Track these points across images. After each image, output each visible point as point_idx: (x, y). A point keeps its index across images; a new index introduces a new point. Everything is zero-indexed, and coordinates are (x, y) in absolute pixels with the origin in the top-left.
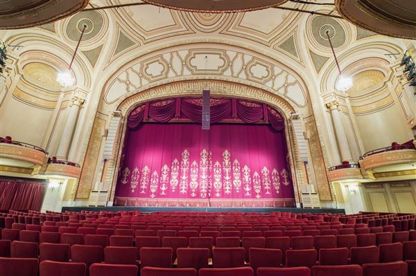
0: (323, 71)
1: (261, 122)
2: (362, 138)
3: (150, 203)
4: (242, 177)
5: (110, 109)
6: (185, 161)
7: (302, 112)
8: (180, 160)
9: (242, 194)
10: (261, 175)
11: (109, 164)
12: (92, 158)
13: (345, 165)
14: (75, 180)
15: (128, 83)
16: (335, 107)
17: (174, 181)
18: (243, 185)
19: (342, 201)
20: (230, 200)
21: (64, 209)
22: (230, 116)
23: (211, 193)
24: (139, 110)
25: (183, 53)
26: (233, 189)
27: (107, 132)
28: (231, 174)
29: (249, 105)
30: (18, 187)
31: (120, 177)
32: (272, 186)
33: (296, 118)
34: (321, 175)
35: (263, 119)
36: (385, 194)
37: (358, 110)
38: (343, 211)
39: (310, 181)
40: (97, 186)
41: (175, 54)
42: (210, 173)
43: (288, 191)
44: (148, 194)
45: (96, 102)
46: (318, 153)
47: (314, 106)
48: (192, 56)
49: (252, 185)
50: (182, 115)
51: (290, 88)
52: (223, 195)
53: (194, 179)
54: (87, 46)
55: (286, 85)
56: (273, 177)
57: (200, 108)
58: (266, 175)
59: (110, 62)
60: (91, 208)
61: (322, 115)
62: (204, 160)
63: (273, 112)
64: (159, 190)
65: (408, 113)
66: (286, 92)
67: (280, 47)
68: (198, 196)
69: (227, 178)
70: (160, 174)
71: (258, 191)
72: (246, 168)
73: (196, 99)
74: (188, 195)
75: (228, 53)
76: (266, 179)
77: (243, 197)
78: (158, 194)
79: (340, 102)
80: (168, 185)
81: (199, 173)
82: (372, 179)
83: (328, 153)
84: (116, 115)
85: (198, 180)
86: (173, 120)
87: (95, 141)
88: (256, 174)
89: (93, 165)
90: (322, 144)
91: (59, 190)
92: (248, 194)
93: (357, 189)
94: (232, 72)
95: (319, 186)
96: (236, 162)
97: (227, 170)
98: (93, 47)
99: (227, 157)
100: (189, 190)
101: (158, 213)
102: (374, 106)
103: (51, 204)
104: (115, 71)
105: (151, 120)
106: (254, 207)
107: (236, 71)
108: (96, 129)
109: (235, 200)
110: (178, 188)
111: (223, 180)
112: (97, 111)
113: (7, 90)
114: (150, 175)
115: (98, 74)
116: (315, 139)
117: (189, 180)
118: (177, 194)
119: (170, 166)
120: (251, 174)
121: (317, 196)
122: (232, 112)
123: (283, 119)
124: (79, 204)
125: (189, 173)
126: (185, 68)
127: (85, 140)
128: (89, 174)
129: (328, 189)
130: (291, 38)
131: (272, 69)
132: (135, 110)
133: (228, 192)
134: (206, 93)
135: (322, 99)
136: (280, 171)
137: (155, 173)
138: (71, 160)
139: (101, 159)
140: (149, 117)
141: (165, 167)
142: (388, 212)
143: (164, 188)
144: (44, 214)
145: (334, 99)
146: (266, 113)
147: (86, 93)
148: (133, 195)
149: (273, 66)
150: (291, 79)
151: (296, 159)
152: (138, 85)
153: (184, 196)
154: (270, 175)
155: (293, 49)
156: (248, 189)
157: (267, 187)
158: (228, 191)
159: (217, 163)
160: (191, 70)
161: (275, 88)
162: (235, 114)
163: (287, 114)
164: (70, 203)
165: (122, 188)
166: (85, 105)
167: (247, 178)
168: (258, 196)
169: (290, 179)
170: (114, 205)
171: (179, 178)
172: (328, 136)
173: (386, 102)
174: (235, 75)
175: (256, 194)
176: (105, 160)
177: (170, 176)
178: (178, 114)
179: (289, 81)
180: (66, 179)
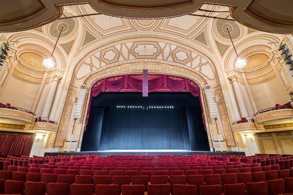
0: (225, 55)
1: (184, 91)
2: (255, 101)
5: (79, 83)
7: (212, 83)
11: (77, 121)
12: (66, 117)
13: (244, 120)
14: (54, 134)
15: (91, 65)
16: (235, 79)
19: (243, 146)
21: (46, 154)
22: (162, 87)
24: (99, 83)
25: (129, 44)
27: (77, 99)
29: (175, 79)
30: (14, 139)
33: (208, 87)
34: (227, 128)
35: (185, 88)
36: (273, 141)
37: (251, 82)
38: (243, 153)
39: (219, 132)
40: (70, 137)
41: (123, 45)
45: (69, 79)
46: (224, 112)
47: (220, 79)
48: (136, 46)
50: (129, 87)
51: (203, 67)
54: (64, 40)
55: (200, 65)
57: (141, 81)
59: (79, 51)
60: (65, 154)
61: (226, 85)
63: (192, 83)
65: (286, 83)
66: (200, 69)
67: (195, 39)
73: (138, 75)
75: (160, 44)
79: (239, 76)
82: (263, 130)
83: (231, 111)
84: (83, 87)
86: (122, 90)
87: (69, 106)
89: (67, 122)
90: (227, 106)
91: (42, 140)
93: (253, 137)
94: (163, 57)
95: (226, 136)
98: (69, 41)
101: (112, 156)
102: (262, 79)
103: (37, 151)
104: (83, 57)
105: (107, 91)
107: (166, 56)
108: (69, 97)
112: (70, 85)
113: (9, 71)
115: (71, 60)
116: (221, 102)
121: (225, 143)
122: (163, 84)
123: (199, 88)
124: (56, 150)
126: (130, 54)
127: (62, 105)
128: (63, 129)
129: (232, 137)
130: (203, 34)
131: (190, 54)
132: (96, 83)
134: (145, 71)
135: (225, 74)
138: (51, 119)
139: (72, 118)
140: (106, 88)
142: (276, 154)
144: (32, 158)
145: (234, 74)
146: (187, 84)
147: (63, 72)
149: (191, 52)
150: (204, 61)
151: (209, 116)
152: (98, 67)
155: (205, 40)
160: (134, 56)
161: (193, 67)
162: (165, 86)
163: (202, 85)
164: (50, 150)
166: (62, 81)
170: (81, 151)
172: (230, 100)
173: (270, 75)
174: (165, 58)
176: (75, 119)
178: (126, 86)
179: (202, 62)
180: (48, 133)
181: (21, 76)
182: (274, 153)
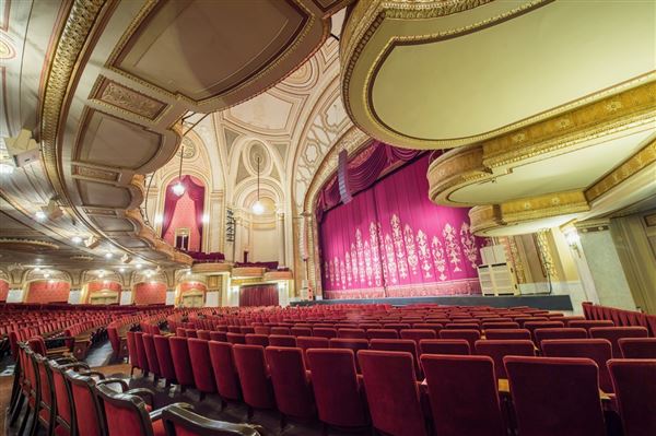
3: (344, 295)
4: (417, 249)
5: (300, 211)
6: (359, 243)
8: (356, 243)
9: (421, 276)
10: (443, 240)
11: (311, 262)
14: (292, 282)
15: (303, 179)
17: (355, 270)
18: (421, 263)
19: (563, 278)
20: (407, 287)
21: (294, 304)
22: (385, 164)
23: (388, 279)
25: (317, 120)
26: (409, 270)
28: (404, 248)
30: (261, 292)
31: (323, 272)
32: (463, 257)
38: (566, 300)
41: (314, 128)
42: (382, 253)
44: (341, 286)
45: (290, 211)
48: (325, 116)
49: (432, 260)
52: (401, 281)
53: (368, 264)
56: (463, 240)
58: (450, 237)
62: (374, 238)
64: (347, 282)
68: (374, 285)
69: (400, 255)
70: (345, 263)
71: (441, 269)
72: (421, 234)
76: (452, 245)
77: (423, 280)
78: (347, 286)
80: (352, 275)
81: (372, 255)
85: (372, 265)
88: (436, 241)
91: (285, 290)
92: (428, 275)
96: (407, 228)
97: (399, 244)
98: (271, 167)
99: (396, 225)
100: (366, 278)
104: (291, 176)
105: (328, 207)
106: (438, 294)
109: (413, 286)
111: (396, 259)
112: (293, 218)
114: (339, 265)
115: (285, 186)
117: (365, 266)
118: (359, 284)
119: (350, 253)
120: (429, 241)
121: (507, 268)
122: (386, 156)
124: (299, 299)
125: (364, 258)
126: (328, 133)
133: (404, 275)
137: (342, 264)
138: (287, 266)
140: (326, 205)
141: (347, 255)
143: (349, 278)
147: (283, 206)
148: (333, 289)
152: (310, 177)
153: (364, 286)
154: (458, 237)
156: (427, 267)
157: (455, 260)
158: (403, 273)
159: (388, 237)
160: (333, 132)
162: (390, 157)
164: (293, 300)
165: (326, 284)
166: (285, 218)
167: (424, 250)
168: (443, 277)
170: (323, 298)
171: (358, 266)
175: (440, 273)
177: (351, 264)
180: (287, 282)
181: (261, 226)
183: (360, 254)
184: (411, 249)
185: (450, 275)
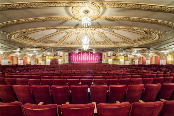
6: (81, 55)
8: (80, 54)
9: (92, 61)
10: (96, 57)
11: (67, 56)
14: (62, 59)
17: (79, 59)
18: (93, 59)
19: (109, 62)
23: (87, 61)
26: (91, 60)
28: (90, 57)
31: (69, 58)
32: (98, 59)
38: (109, 64)
39: (105, 59)
40: (66, 60)
42: (86, 57)
43: (101, 60)
44: (75, 61)
52: (89, 61)
60: (66, 64)
62: (85, 54)
64: (77, 60)
68: (84, 61)
69: (90, 58)
70: (77, 57)
72: (93, 56)
74: (82, 61)
77: (93, 61)
78: (77, 61)
80: (78, 59)
81: (84, 57)
85: (84, 58)
88: (95, 57)
91: (60, 61)
93: (112, 60)
97: (90, 56)
100: (82, 60)
103: (60, 63)
106: (94, 63)
110: (80, 60)
111: (89, 58)
114: (75, 57)
117: (82, 58)
118: (80, 61)
119: (78, 55)
120: (94, 57)
121: (105, 61)
125: (82, 57)
136: (100, 56)
137: (76, 57)
141: (78, 56)
143: (78, 60)
148: (72, 61)
153: (81, 61)
154: (98, 57)
156: (93, 60)
158: (90, 60)
159: (88, 55)
164: (62, 63)
165: (70, 60)
167: (93, 58)
169: (102, 58)
170: (69, 63)
171: (80, 58)
177: (78, 58)
182: (115, 64)
183: (81, 56)
184: (92, 57)
185: (96, 61)
